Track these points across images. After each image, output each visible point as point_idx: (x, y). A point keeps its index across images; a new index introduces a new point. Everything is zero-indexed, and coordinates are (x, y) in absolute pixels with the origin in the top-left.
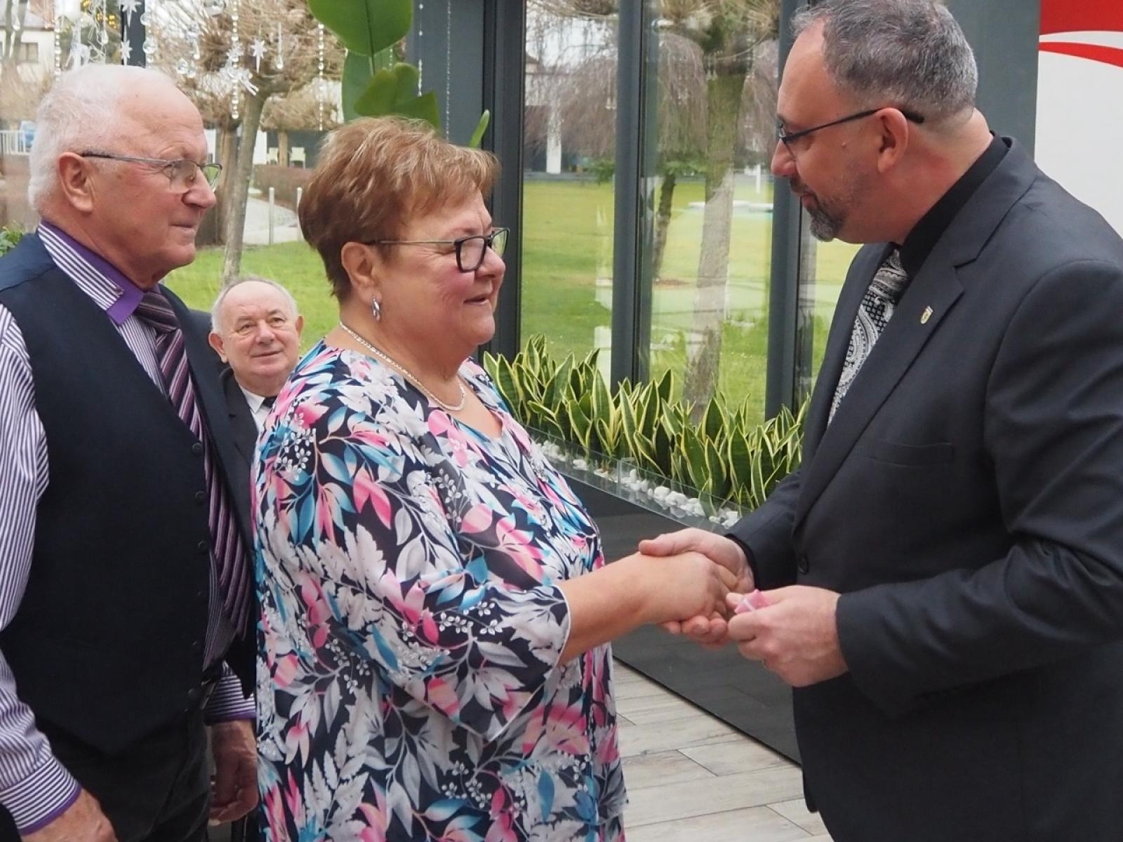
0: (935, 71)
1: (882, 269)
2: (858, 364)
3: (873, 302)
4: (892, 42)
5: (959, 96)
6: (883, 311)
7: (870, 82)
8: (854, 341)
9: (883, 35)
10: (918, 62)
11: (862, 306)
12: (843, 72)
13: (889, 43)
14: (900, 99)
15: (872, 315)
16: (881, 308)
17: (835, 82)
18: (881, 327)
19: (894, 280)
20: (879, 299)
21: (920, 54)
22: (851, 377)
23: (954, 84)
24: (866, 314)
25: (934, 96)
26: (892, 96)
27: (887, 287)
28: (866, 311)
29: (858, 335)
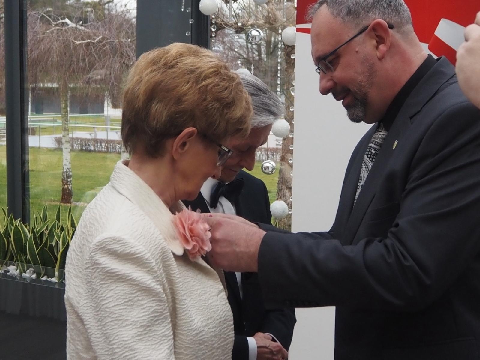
11: (366, 156)
14: (378, 16)
15: (371, 159)
16: (375, 155)
19: (382, 138)
20: (374, 150)
24: (368, 159)
26: (374, 16)
27: (378, 142)
28: (369, 157)
29: (364, 170)
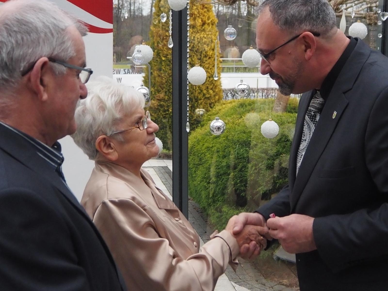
0: (319, 14)
1: (313, 100)
2: (307, 140)
3: (311, 114)
4: (299, 6)
5: (331, 22)
6: (315, 117)
7: (294, 24)
8: (305, 131)
9: (295, 4)
10: (312, 11)
11: (306, 116)
12: (282, 23)
13: (298, 7)
14: (308, 28)
15: (311, 119)
16: (314, 116)
17: (280, 28)
18: (315, 124)
19: (319, 103)
20: (313, 112)
21: (312, 9)
22: (305, 146)
23: (328, 18)
24: (309, 119)
25: (322, 24)
26: (305, 27)
27: (316, 107)
28: (309, 118)
29: (306, 128)
